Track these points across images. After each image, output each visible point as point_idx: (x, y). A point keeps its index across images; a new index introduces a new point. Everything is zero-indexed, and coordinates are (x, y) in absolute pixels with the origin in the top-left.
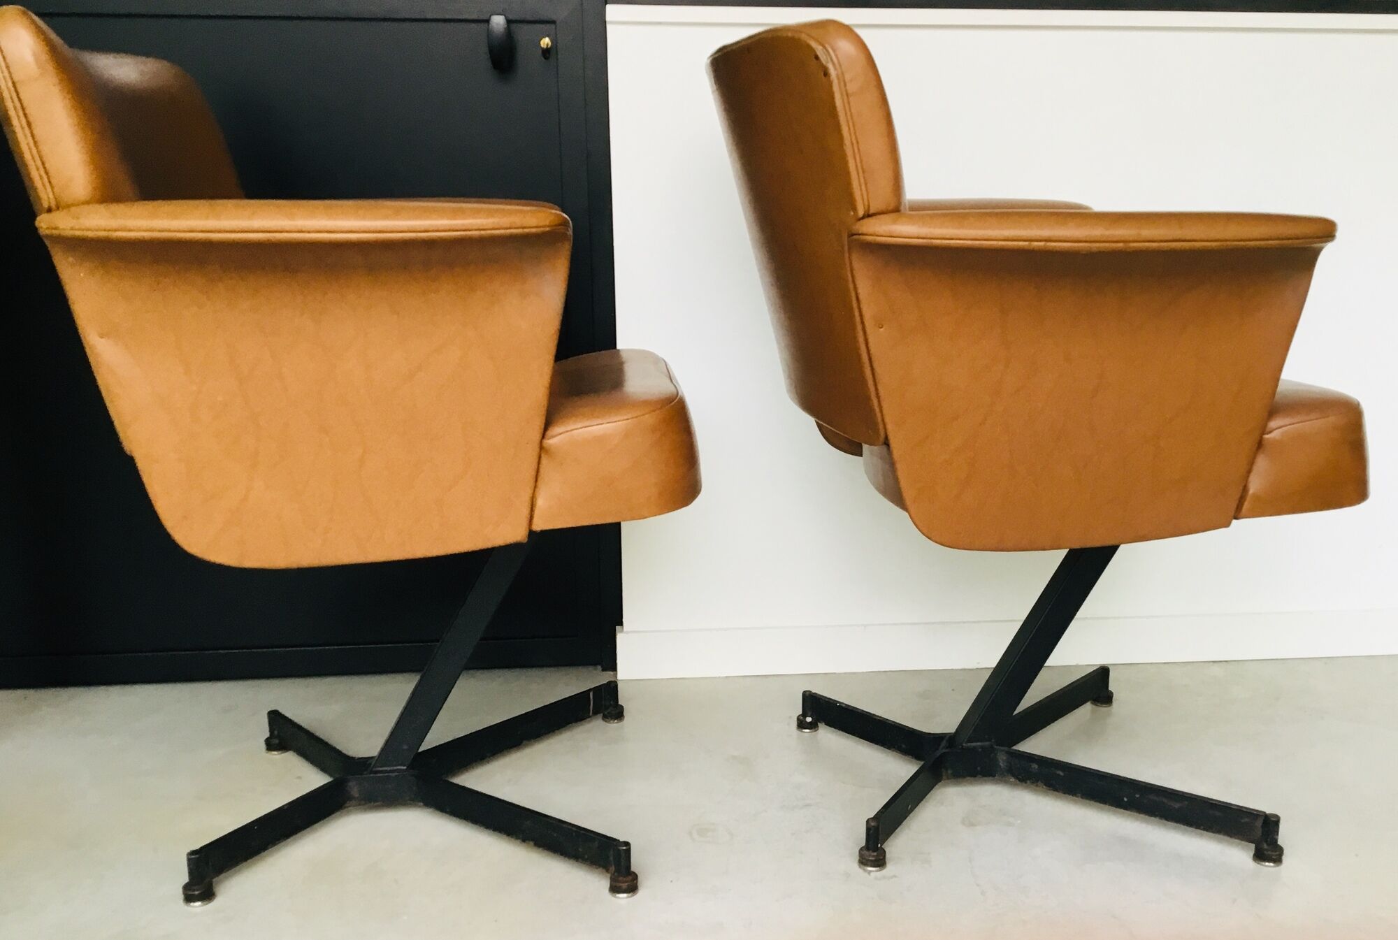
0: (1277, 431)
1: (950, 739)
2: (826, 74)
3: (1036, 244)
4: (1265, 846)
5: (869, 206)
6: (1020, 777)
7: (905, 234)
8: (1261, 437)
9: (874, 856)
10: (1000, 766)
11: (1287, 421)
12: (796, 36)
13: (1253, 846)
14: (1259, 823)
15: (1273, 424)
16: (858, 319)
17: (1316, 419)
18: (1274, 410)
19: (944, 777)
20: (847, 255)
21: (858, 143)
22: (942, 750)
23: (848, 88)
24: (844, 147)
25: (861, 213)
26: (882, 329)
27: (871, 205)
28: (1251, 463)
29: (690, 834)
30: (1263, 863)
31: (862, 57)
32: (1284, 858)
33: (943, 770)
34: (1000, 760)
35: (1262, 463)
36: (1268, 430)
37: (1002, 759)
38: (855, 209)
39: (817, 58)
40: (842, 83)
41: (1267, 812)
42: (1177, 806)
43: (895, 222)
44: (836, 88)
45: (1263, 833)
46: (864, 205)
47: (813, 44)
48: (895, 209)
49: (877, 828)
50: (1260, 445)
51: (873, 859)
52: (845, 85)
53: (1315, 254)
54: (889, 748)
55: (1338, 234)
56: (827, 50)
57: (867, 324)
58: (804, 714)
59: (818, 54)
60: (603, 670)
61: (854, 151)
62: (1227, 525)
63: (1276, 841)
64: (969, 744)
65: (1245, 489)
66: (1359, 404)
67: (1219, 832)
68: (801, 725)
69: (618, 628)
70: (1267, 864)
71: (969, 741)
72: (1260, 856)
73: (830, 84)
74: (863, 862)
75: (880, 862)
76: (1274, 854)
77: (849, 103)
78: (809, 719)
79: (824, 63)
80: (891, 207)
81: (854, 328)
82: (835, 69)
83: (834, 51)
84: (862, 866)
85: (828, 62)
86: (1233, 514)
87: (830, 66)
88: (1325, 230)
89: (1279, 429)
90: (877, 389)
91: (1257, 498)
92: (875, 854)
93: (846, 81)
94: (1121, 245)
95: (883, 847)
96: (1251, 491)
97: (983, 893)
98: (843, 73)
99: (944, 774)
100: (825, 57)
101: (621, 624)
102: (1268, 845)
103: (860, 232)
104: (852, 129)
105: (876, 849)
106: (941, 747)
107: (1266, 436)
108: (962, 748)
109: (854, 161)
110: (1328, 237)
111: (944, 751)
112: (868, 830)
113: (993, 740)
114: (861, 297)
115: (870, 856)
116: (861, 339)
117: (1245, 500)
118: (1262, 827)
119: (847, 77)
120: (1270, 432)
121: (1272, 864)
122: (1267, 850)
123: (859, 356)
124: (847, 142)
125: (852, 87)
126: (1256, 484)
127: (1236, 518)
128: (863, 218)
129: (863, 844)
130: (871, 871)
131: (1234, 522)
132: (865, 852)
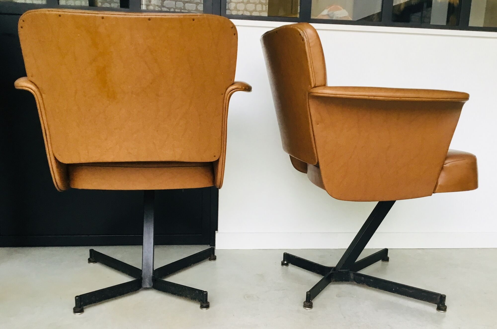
0: (448, 164)
1: (334, 269)
2: (303, 40)
3: (371, 97)
4: (441, 305)
5: (315, 84)
6: (358, 282)
7: (327, 93)
8: (443, 166)
9: (309, 304)
10: (351, 278)
11: (452, 160)
12: (294, 27)
13: (436, 305)
14: (439, 298)
15: (446, 162)
16: (310, 122)
17: (461, 160)
18: (447, 157)
19: (332, 281)
20: (307, 100)
21: (313, 63)
22: (331, 272)
23: (310, 44)
24: (308, 64)
25: (313, 86)
26: (318, 125)
27: (316, 84)
28: (439, 174)
29: (244, 297)
30: (440, 311)
31: (315, 35)
32: (447, 309)
33: (332, 278)
34: (351, 276)
35: (443, 174)
36: (445, 163)
37: (352, 276)
38: (311, 84)
39: (300, 35)
40: (308, 43)
41: (442, 294)
42: (411, 291)
43: (324, 89)
44: (306, 45)
45: (440, 301)
46: (314, 83)
47: (299, 30)
48: (324, 85)
49: (310, 295)
50: (442, 168)
51: (308, 305)
52: (309, 44)
53: (463, 104)
54: (313, 272)
55: (470, 98)
56: (304, 32)
57: (313, 123)
58: (284, 261)
59: (301, 33)
61: (311, 65)
62: (431, 195)
63: (444, 303)
64: (341, 270)
65: (437, 183)
66: (475, 156)
67: (425, 300)
68: (283, 264)
70: (441, 311)
71: (340, 269)
72: (439, 309)
73: (304, 44)
74: (305, 306)
75: (311, 306)
76: (444, 308)
77: (310, 50)
78: (285, 262)
79: (303, 37)
80: (323, 84)
81: (309, 125)
82: (306, 39)
83: (306, 32)
84: (305, 308)
85: (304, 36)
86: (433, 191)
87: (304, 37)
88: (466, 97)
89: (449, 163)
90: (315, 145)
91: (440, 186)
92: (309, 303)
93: (310, 42)
94: (398, 98)
95: (312, 301)
96: (439, 184)
97: (345, 317)
98: (309, 40)
99: (332, 280)
100: (303, 34)
101: (217, 230)
102: (442, 305)
103: (312, 92)
104: (311, 58)
105: (309, 302)
106: (331, 271)
107: (444, 166)
108: (338, 271)
109: (311, 69)
110: (466, 99)
111: (332, 272)
112: (307, 295)
113: (349, 269)
114: (312, 114)
115: (307, 304)
116: (311, 128)
117: (437, 187)
118: (440, 299)
119: (310, 41)
120: (445, 164)
121: (443, 311)
122: (441, 307)
123: (310, 135)
124: (309, 63)
125: (311, 45)
126: (440, 182)
127: (434, 193)
128: (313, 88)
129: (305, 300)
130: (307, 309)
131: (433, 194)
132: (306, 303)
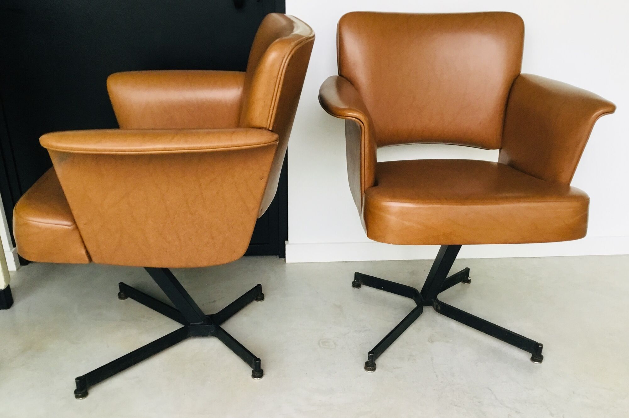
29: (319, 344)
60: (280, 258)
69: (286, 241)
97: (437, 376)
101: (287, 240)
